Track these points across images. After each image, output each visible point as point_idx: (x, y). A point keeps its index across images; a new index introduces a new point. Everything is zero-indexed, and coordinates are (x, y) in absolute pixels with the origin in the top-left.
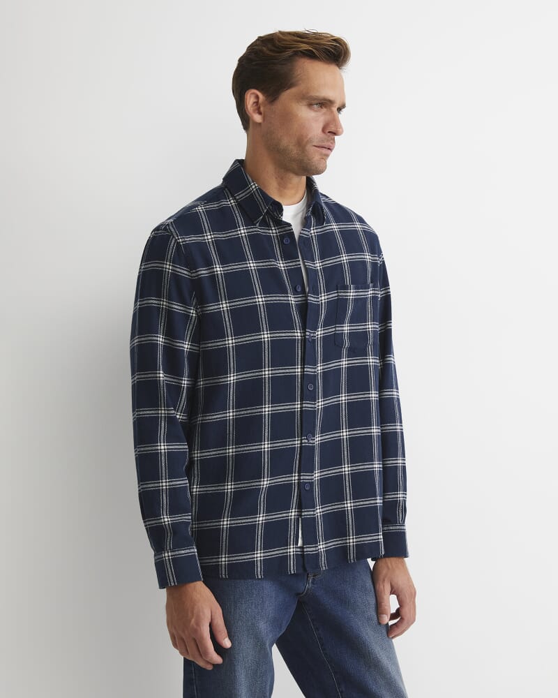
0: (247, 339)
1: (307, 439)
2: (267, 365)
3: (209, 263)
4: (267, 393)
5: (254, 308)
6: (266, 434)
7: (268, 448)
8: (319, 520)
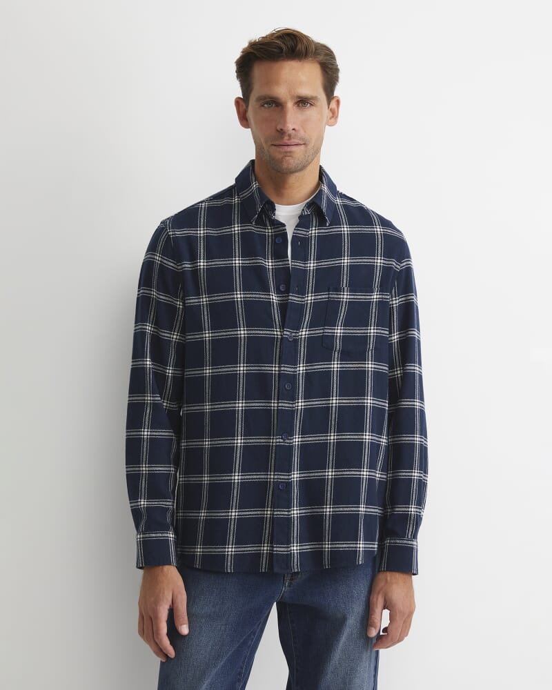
0: (224, 334)
1: (282, 438)
2: (242, 361)
3: (194, 258)
4: (241, 389)
5: (232, 304)
6: (240, 429)
7: (241, 443)
8: (296, 522)
